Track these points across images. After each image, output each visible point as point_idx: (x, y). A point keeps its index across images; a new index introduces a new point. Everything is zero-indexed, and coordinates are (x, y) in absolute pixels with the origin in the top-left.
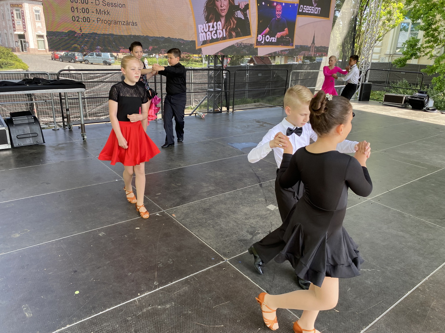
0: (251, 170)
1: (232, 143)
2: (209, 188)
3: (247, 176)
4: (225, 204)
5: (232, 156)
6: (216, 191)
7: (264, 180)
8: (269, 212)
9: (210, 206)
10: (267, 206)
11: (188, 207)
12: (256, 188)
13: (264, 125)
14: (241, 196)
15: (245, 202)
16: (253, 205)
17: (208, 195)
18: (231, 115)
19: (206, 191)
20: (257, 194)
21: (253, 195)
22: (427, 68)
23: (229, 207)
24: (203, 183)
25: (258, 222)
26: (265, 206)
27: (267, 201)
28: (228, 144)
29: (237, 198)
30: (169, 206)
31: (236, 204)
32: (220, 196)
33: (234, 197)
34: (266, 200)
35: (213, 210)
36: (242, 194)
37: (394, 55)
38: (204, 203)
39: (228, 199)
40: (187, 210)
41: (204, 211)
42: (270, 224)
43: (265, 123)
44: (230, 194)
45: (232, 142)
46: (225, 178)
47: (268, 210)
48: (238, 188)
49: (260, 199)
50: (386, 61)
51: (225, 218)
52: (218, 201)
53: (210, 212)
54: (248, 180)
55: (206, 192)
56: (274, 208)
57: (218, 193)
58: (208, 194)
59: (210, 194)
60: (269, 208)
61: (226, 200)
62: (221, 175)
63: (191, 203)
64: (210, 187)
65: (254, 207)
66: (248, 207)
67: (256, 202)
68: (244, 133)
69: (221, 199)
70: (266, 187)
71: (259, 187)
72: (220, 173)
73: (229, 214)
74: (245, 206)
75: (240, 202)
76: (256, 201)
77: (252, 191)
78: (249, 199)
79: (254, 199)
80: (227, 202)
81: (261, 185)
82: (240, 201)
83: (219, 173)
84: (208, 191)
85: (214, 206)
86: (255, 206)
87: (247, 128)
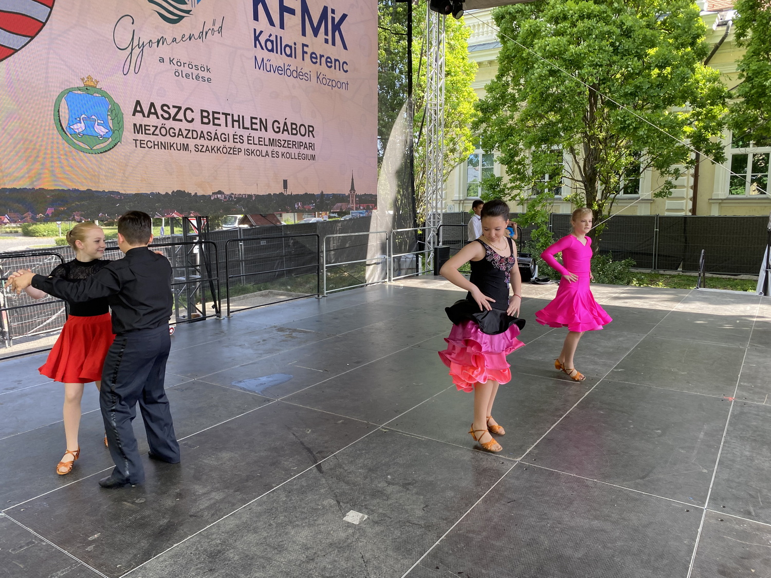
0: (292, 436)
1: (240, 382)
2: (212, 496)
3: (287, 452)
4: (255, 531)
5: (245, 410)
6: (229, 502)
7: (323, 454)
8: (350, 531)
9: (224, 542)
10: (344, 515)
11: (171, 557)
12: (311, 476)
13: (294, 334)
14: (285, 502)
15: (296, 517)
16: (316, 520)
17: (213, 515)
18: (224, 322)
19: (206, 505)
20: (317, 490)
21: (310, 497)
22: (519, 217)
23: (265, 538)
24: (197, 487)
25: (335, 561)
26: (340, 517)
27: (341, 504)
28: (233, 383)
29: (277, 509)
30: (124, 564)
31: (278, 525)
32: (240, 513)
33: (272, 509)
34: (338, 502)
35: (231, 554)
36: (286, 496)
37: (465, 202)
38: (208, 538)
39: (259, 515)
40: (171, 566)
41: (210, 562)
42: (361, 561)
43: (295, 330)
44: (260, 504)
45: (240, 379)
46: (244, 463)
47: (349, 525)
48: (274, 485)
49: (325, 503)
50: (456, 210)
51: (261, 570)
52: (238, 526)
53: (225, 560)
54: (291, 460)
55: (209, 508)
56: (359, 519)
57: (233, 505)
58: (213, 512)
59: (216, 511)
60: (350, 521)
61: (255, 519)
62: (230, 459)
63: (177, 546)
64: (214, 494)
65: (318, 525)
66: (306, 528)
67: (320, 512)
68: (260, 357)
69: (244, 519)
70: (331, 469)
71: (318, 474)
72: (228, 455)
73: (270, 555)
74: (298, 526)
75: (287, 520)
76: (317, 509)
77: (305, 484)
78: (304, 508)
79: (313, 505)
80: (259, 524)
81: (319, 468)
82: (285, 516)
83: (225, 455)
84: (211, 505)
85: (231, 541)
86: (320, 521)
87: (263, 344)
